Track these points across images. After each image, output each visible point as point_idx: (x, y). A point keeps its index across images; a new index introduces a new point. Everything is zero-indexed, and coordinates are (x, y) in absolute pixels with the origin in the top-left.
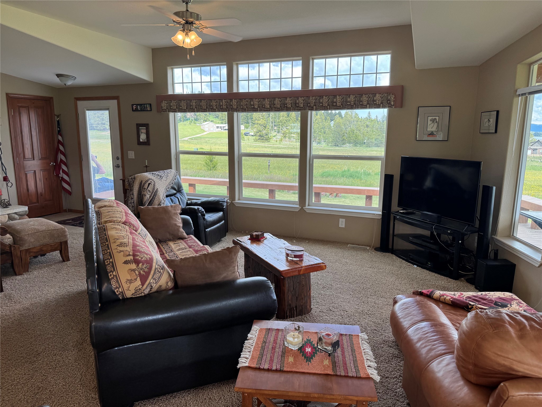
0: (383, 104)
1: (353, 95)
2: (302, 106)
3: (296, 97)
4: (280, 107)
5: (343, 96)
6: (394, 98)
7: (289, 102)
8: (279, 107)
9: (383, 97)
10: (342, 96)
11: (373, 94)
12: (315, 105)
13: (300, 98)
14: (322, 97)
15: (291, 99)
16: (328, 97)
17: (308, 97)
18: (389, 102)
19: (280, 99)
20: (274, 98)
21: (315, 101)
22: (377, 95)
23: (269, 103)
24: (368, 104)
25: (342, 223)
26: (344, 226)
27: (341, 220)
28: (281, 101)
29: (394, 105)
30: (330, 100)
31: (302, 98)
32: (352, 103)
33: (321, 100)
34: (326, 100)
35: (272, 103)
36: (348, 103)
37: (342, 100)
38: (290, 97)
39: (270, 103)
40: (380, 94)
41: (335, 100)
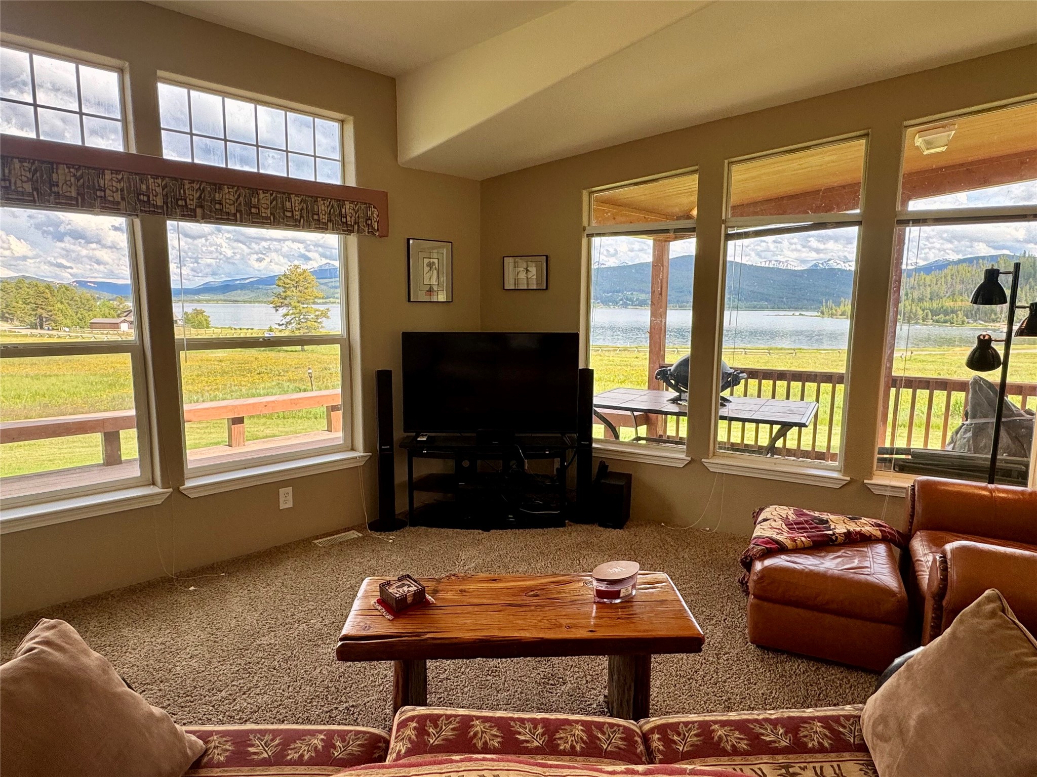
0: (359, 226)
1: (296, 195)
2: (160, 202)
3: (136, 174)
4: (78, 194)
5: (274, 195)
6: (378, 216)
7: (114, 184)
8: (74, 194)
9: (358, 210)
10: (271, 195)
11: (340, 200)
12: (202, 207)
13: (151, 181)
14: (220, 189)
15: (120, 177)
16: (236, 191)
17: (176, 179)
18: (369, 222)
19: (77, 170)
20: (52, 163)
21: (198, 194)
22: (347, 205)
23: (29, 175)
24: (330, 220)
25: (286, 499)
26: (290, 505)
27: (282, 491)
28: (82, 177)
29: (378, 230)
30: (241, 199)
31: (159, 181)
32: (297, 213)
33: (217, 195)
34: (232, 198)
35: (42, 176)
36: (289, 214)
37: (271, 203)
38: (118, 172)
39: (33, 177)
40: (352, 202)
41: (254, 201)
